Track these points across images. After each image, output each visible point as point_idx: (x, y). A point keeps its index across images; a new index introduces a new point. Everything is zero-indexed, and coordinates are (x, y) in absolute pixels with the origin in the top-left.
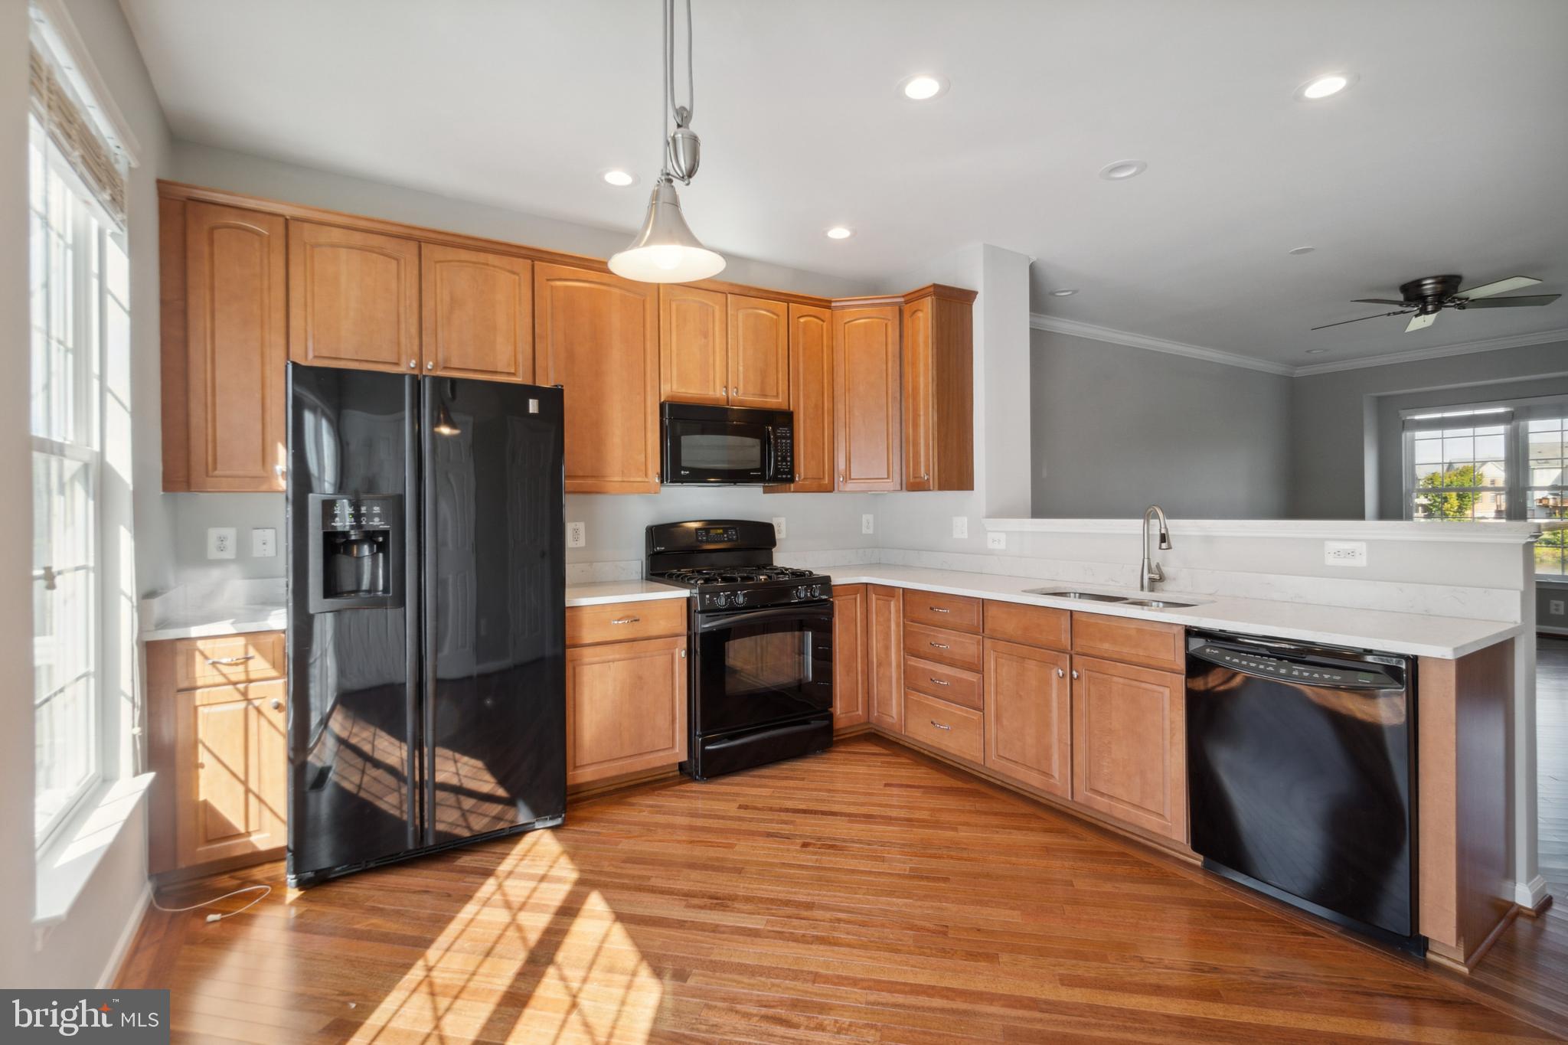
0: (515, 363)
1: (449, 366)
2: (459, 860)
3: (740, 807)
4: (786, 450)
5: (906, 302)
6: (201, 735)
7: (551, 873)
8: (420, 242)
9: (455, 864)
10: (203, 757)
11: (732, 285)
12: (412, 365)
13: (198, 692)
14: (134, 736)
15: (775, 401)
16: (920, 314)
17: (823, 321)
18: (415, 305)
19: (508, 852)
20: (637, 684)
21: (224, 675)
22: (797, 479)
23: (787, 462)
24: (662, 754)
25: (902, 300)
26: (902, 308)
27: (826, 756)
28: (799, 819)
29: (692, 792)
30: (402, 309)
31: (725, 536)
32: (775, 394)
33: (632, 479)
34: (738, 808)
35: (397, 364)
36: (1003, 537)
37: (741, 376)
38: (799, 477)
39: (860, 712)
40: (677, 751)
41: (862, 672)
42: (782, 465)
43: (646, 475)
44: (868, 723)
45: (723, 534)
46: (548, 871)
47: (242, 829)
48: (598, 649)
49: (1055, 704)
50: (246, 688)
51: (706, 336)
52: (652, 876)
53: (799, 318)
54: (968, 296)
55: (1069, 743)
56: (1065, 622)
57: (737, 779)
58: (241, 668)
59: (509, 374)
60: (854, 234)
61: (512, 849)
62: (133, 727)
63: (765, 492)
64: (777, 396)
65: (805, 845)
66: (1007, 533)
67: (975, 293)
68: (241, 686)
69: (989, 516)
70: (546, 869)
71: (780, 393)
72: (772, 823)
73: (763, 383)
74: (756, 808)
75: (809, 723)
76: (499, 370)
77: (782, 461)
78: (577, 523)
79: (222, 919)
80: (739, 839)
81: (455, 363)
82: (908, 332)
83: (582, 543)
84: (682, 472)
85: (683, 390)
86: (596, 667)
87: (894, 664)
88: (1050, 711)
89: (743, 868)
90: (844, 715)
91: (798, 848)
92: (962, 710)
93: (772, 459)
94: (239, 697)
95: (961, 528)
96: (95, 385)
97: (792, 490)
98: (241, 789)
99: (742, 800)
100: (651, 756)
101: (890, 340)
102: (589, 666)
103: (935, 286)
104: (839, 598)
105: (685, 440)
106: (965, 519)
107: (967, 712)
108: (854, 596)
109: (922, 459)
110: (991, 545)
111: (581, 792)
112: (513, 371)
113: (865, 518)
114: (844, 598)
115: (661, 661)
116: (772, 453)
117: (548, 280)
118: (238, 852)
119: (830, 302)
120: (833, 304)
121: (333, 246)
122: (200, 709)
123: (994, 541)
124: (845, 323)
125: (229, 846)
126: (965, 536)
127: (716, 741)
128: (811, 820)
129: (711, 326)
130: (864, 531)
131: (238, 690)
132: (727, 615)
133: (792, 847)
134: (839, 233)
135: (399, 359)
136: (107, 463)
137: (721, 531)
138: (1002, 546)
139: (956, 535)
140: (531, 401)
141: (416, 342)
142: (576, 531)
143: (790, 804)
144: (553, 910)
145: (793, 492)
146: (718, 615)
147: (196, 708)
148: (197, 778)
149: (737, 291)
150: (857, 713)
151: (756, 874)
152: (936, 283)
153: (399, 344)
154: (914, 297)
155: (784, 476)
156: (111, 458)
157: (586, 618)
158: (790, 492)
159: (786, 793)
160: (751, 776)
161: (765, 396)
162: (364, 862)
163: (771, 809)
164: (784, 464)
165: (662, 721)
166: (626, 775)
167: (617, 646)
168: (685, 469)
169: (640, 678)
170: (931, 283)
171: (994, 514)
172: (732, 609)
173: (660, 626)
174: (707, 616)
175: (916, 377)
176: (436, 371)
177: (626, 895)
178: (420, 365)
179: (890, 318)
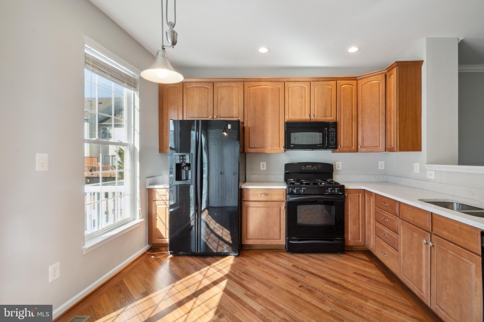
0: (238, 114)
1: (220, 117)
2: (207, 259)
3: (294, 266)
4: (333, 137)
5: (388, 72)
6: (157, 212)
7: (222, 270)
8: (213, 82)
9: (206, 259)
10: (158, 218)
11: (312, 78)
12: (211, 117)
13: (157, 201)
14: (139, 210)
15: (330, 119)
16: (392, 76)
17: (353, 86)
18: (212, 100)
19: (219, 260)
20: (268, 216)
21: (162, 198)
22: (339, 147)
23: (333, 141)
24: (276, 240)
25: (386, 71)
26: (386, 74)
27: (341, 255)
28: (308, 276)
29: (284, 256)
30: (209, 102)
31: (312, 168)
32: (330, 116)
33: (274, 148)
34: (292, 266)
35: (208, 117)
36: (433, 173)
37: (316, 110)
38: (341, 147)
39: (361, 241)
40: (282, 241)
41: (362, 225)
42: (331, 142)
43: (279, 147)
44: (365, 246)
45: (311, 167)
46: (223, 269)
47: (165, 237)
48: (255, 203)
49: (424, 257)
50: (166, 202)
51: (302, 98)
52: (245, 280)
53: (341, 86)
54: (418, 64)
55: (429, 278)
56: (429, 218)
57: (301, 255)
58: (165, 197)
59: (237, 117)
60: (360, 49)
61: (221, 259)
62: (139, 208)
63: (332, 152)
64: (331, 116)
65: (301, 286)
66: (435, 171)
67: (423, 61)
68: (165, 201)
69: (428, 163)
70: (223, 268)
71: (333, 115)
72: (297, 274)
73: (325, 112)
74: (298, 268)
75: (334, 241)
76: (234, 117)
77: (331, 141)
78: (264, 162)
79: (154, 258)
80: (281, 277)
81: (222, 116)
82: (388, 84)
83: (265, 169)
84: (291, 146)
85: (293, 117)
86: (254, 208)
87: (372, 224)
88: (422, 260)
89: (273, 287)
90: (352, 241)
91: (297, 286)
92: (392, 249)
93: (326, 140)
94: (164, 204)
95: (416, 168)
96: (132, 128)
97: (337, 151)
98: (165, 227)
99: (296, 263)
100: (273, 241)
101: (381, 89)
102: (252, 208)
103: (397, 62)
104: (351, 194)
105: (292, 135)
106: (418, 164)
107: (393, 251)
108: (358, 194)
109: (392, 138)
110: (429, 177)
111: (252, 247)
112: (238, 116)
113: (380, 163)
114: (353, 194)
115: (276, 210)
116: (326, 138)
117: (248, 87)
118: (164, 242)
119: (356, 77)
120: (357, 78)
121: (193, 87)
122: (158, 206)
123: (429, 175)
124: (362, 85)
125: (162, 240)
126: (418, 172)
127: (293, 240)
128: (312, 278)
129: (304, 94)
130: (380, 168)
131: (164, 202)
132: (298, 196)
133: (296, 285)
134: (353, 49)
135: (208, 116)
136: (135, 146)
137: (311, 166)
138: (433, 177)
139: (415, 171)
140: (229, 125)
141: (212, 111)
142: (263, 165)
143: (310, 269)
144: (212, 281)
145: (338, 152)
146: (294, 196)
147: (156, 205)
148: (156, 222)
149: (314, 80)
150: (359, 241)
151: (275, 291)
152: (397, 61)
153: (208, 112)
154: (390, 69)
155: (332, 146)
156: (136, 145)
157: (251, 192)
158: (337, 152)
159: (313, 265)
160: (307, 256)
161: (326, 117)
162: (186, 252)
163: (302, 269)
164: (332, 142)
165: (276, 229)
166: (264, 245)
167: (261, 203)
168: (292, 144)
169: (269, 214)
170: (394, 62)
171: (430, 163)
172: (299, 194)
173: (276, 197)
174: (290, 196)
175: (391, 103)
176: (217, 118)
177: (234, 284)
178: (213, 117)
179: (381, 80)
